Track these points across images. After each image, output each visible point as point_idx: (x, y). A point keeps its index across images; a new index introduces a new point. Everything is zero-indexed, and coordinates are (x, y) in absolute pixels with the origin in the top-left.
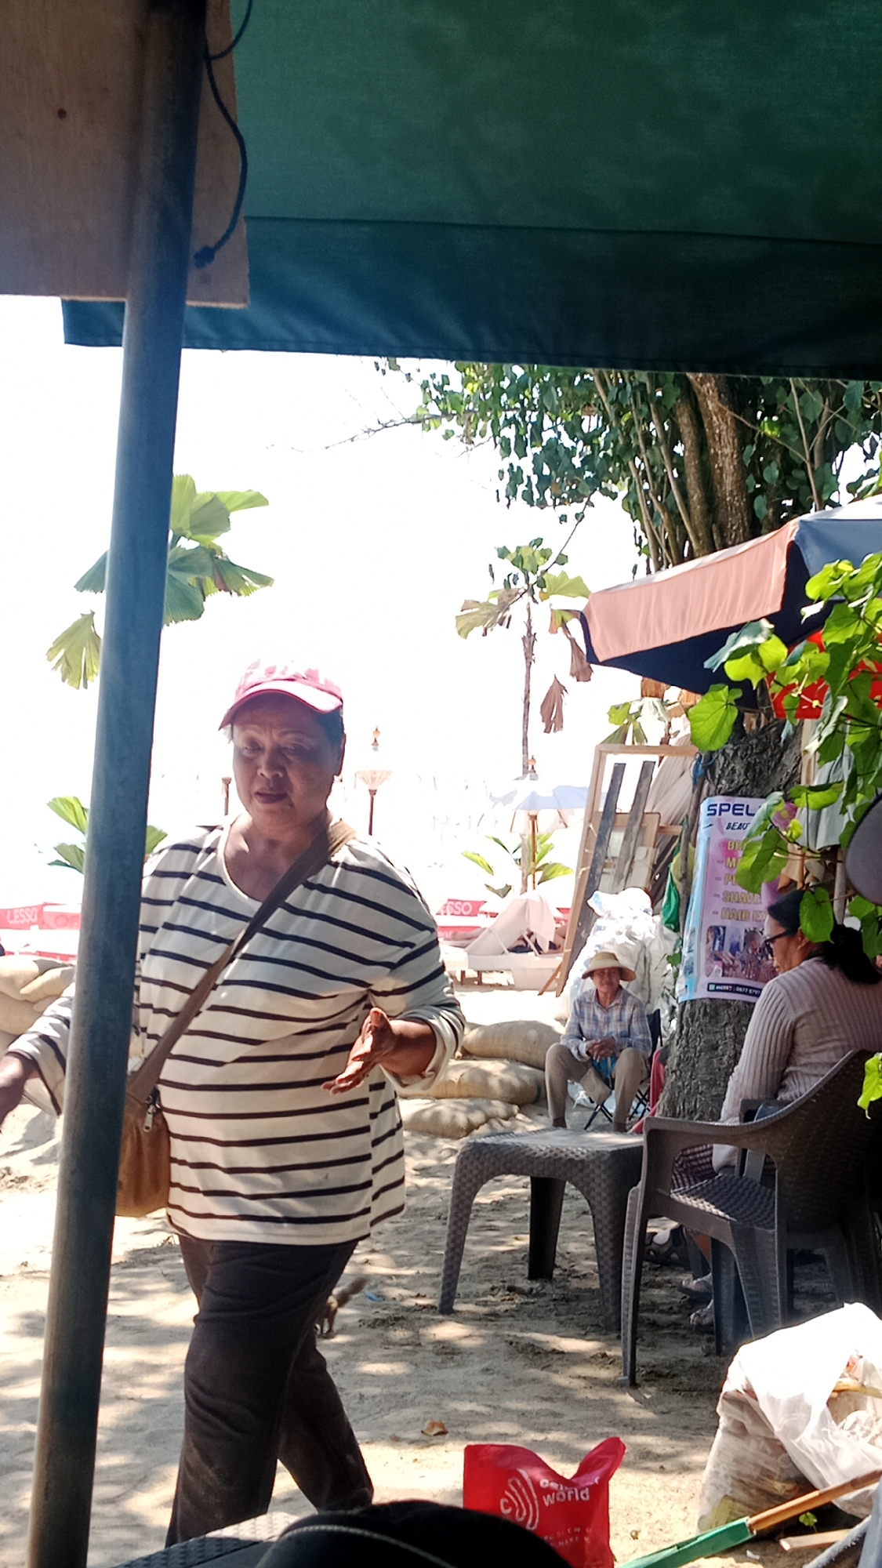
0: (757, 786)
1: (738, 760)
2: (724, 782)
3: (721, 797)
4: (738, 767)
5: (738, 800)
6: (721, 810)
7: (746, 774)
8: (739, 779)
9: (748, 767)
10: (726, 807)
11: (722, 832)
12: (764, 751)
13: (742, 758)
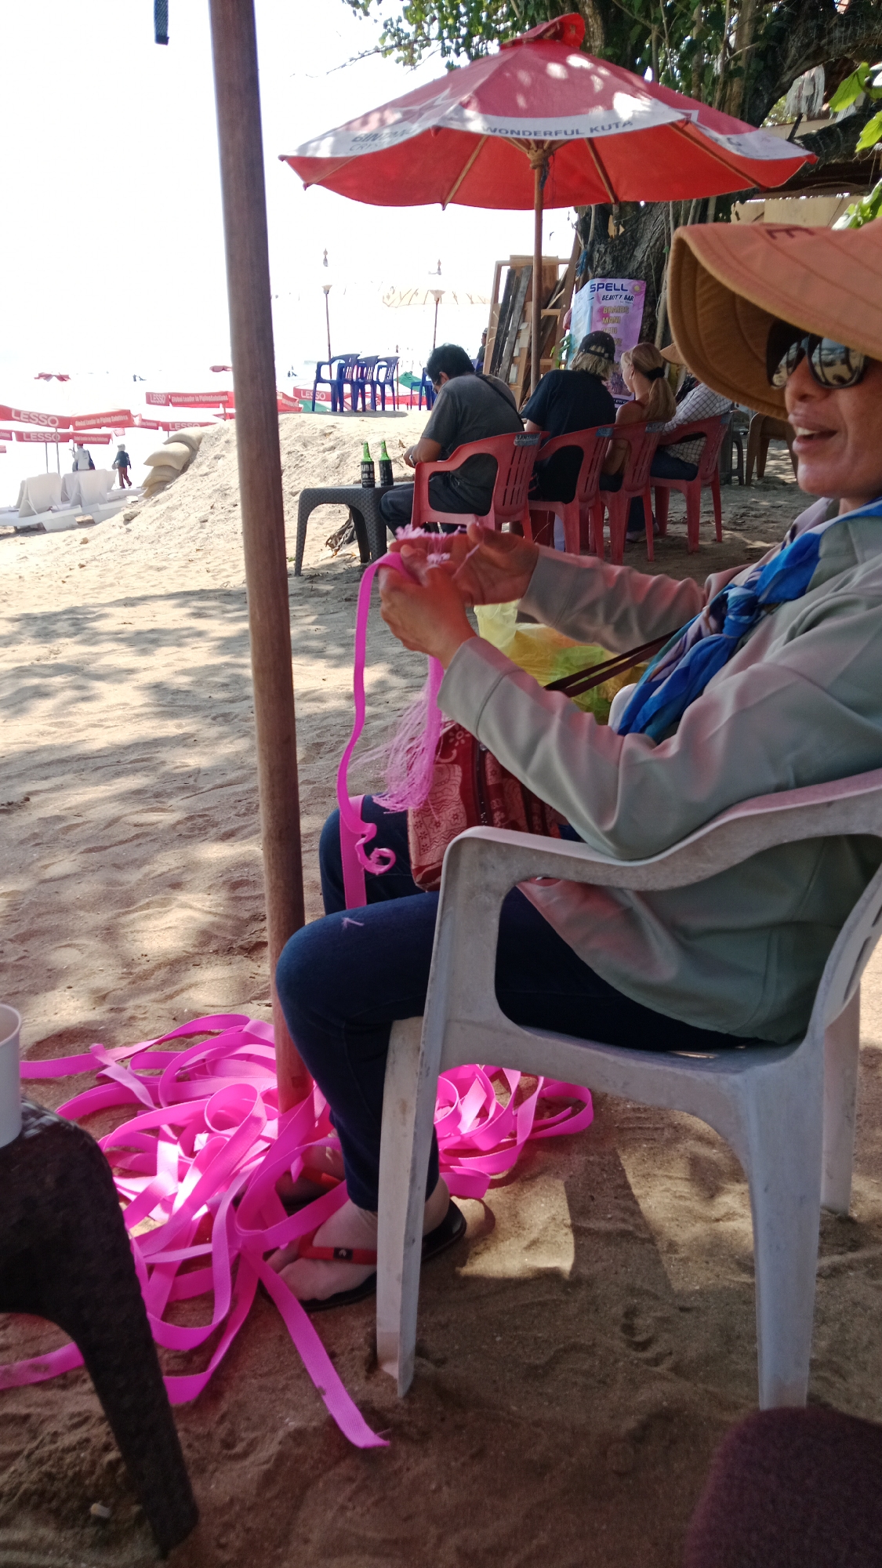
0: (619, 271)
3: (598, 280)
4: (607, 260)
5: (609, 281)
6: (598, 288)
7: (613, 263)
8: (608, 267)
9: (614, 259)
10: (601, 286)
11: (600, 303)
12: (623, 247)
13: (610, 253)
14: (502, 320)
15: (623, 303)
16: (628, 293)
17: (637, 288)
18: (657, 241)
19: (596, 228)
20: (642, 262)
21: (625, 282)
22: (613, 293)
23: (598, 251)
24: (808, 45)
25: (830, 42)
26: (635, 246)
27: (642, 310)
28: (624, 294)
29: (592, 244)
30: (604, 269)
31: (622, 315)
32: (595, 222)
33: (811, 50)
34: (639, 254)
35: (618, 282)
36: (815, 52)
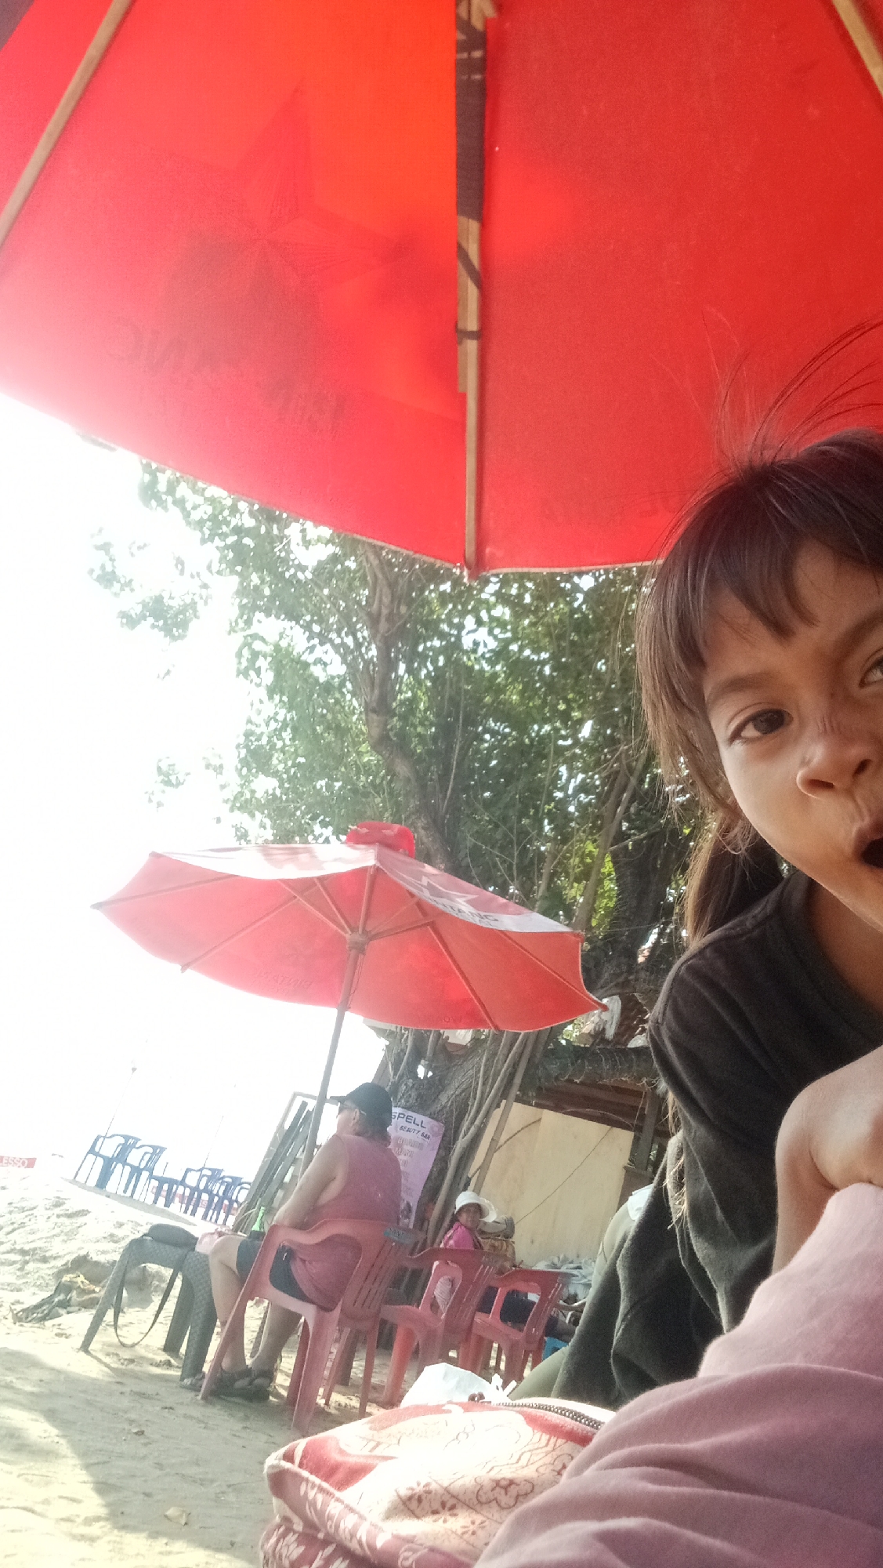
0: (422, 1108)
1: (413, 1090)
2: (403, 1101)
3: (400, 1108)
4: (413, 1094)
5: (410, 1113)
6: (399, 1116)
7: (416, 1100)
8: (412, 1101)
9: (419, 1096)
10: (402, 1116)
12: (430, 1088)
13: (416, 1089)
14: (283, 1143)
15: (419, 1139)
16: (426, 1131)
17: (436, 1129)
18: (463, 1091)
19: (407, 1063)
20: (445, 1107)
21: (426, 1119)
22: (412, 1126)
23: (406, 1084)
24: (618, 975)
25: (637, 980)
26: (442, 1091)
27: (435, 1152)
28: (423, 1130)
29: (401, 1077)
30: (407, 1102)
31: (415, 1150)
32: (408, 1058)
33: (621, 979)
34: (444, 1099)
35: (419, 1118)
36: (623, 983)
